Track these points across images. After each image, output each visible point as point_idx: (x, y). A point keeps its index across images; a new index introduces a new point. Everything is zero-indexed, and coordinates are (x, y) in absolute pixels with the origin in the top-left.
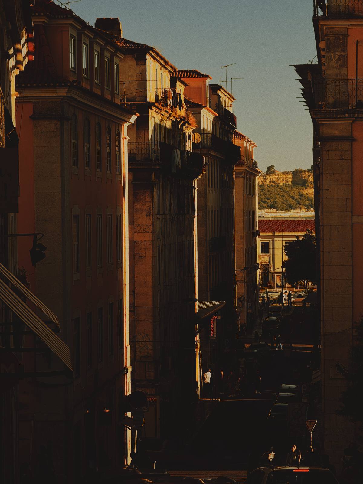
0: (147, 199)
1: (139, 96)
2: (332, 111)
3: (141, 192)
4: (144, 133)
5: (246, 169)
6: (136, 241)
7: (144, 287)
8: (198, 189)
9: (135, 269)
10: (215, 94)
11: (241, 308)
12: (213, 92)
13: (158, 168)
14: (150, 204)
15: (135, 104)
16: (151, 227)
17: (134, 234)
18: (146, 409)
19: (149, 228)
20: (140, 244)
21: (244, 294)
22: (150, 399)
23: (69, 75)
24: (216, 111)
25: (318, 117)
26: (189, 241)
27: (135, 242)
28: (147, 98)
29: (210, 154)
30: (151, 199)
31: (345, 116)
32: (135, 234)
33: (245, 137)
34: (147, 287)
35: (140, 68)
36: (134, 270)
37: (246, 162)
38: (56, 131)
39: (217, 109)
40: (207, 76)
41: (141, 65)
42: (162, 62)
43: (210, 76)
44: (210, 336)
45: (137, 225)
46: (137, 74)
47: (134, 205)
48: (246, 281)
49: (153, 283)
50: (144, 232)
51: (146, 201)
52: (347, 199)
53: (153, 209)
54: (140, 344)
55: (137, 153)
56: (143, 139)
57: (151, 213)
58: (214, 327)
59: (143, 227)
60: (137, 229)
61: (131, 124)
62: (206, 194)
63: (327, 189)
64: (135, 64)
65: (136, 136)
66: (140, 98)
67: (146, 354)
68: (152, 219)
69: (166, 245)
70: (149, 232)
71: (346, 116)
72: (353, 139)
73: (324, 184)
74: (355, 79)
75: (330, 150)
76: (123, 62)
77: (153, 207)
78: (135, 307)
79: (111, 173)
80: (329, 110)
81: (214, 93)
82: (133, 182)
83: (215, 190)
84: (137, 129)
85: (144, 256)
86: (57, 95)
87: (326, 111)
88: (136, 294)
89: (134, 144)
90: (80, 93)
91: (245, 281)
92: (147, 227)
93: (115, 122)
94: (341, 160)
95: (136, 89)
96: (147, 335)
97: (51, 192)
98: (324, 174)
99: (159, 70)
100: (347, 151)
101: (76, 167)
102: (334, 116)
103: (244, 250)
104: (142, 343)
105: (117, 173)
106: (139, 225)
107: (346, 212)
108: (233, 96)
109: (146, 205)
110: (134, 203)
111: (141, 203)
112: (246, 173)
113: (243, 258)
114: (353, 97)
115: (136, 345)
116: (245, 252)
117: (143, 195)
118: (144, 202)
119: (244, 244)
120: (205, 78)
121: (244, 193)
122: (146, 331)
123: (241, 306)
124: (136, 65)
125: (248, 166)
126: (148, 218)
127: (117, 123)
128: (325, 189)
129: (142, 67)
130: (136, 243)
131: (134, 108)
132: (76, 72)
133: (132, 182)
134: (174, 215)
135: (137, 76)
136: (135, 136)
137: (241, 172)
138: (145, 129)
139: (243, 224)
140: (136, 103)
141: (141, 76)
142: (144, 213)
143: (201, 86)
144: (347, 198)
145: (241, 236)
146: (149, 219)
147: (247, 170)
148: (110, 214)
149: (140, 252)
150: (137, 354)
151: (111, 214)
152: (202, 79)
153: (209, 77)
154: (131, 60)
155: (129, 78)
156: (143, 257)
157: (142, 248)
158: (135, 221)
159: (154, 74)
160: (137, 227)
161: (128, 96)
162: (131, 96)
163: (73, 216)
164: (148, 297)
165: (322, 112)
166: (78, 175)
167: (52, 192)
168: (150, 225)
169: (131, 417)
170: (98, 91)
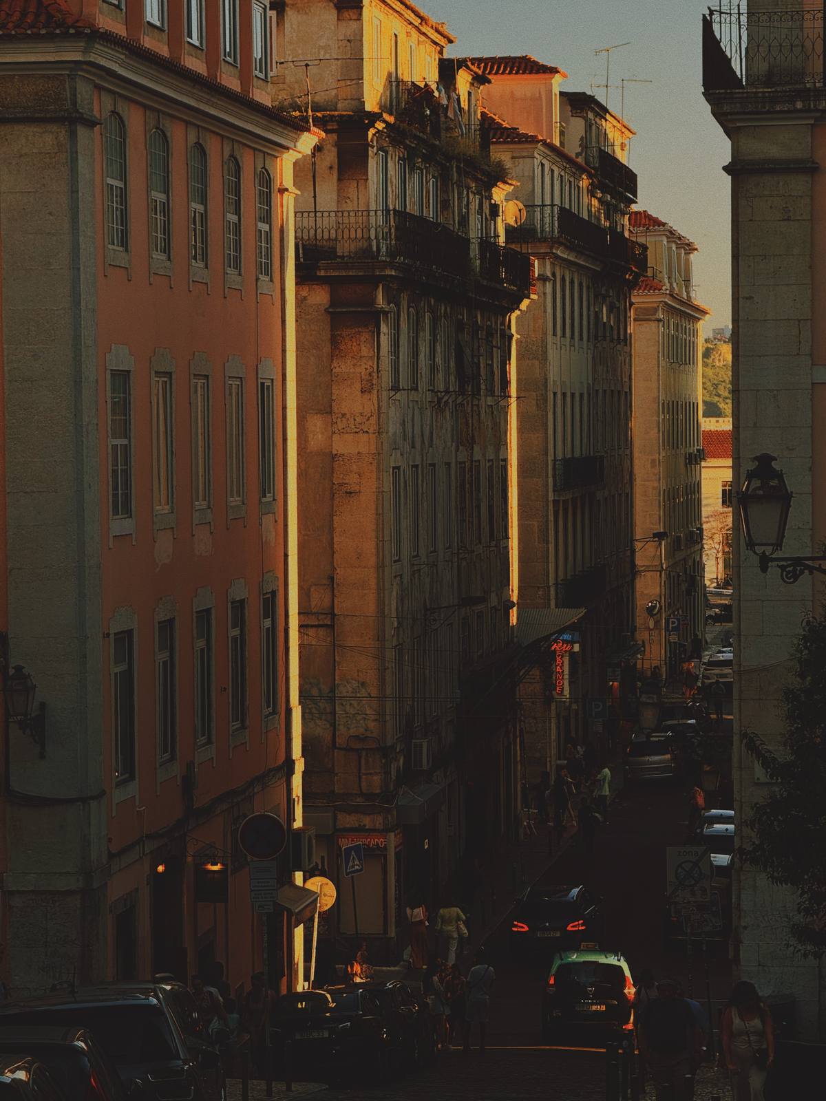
0: (365, 351)
1: (345, 98)
2: (760, 95)
3: (349, 335)
4: (356, 189)
5: (665, 302)
6: (336, 455)
7: (356, 567)
8: (519, 337)
9: (335, 522)
10: (578, 115)
11: (652, 630)
12: (574, 112)
13: (390, 273)
14: (370, 363)
15: (333, 116)
16: (373, 420)
17: (332, 436)
18: (357, 865)
19: (370, 421)
20: (346, 461)
21: (660, 597)
22: (370, 841)
23: (97, 12)
24: (581, 155)
25: (725, 109)
26: (492, 460)
27: (334, 457)
28: (364, 101)
29: (557, 257)
30: (374, 351)
31: (794, 105)
32: (334, 436)
33: (664, 226)
34: (365, 567)
35: (348, 29)
36: (333, 524)
37: (668, 285)
38: (56, 153)
39: (582, 150)
40: (554, 71)
41: (351, 20)
42: (412, 17)
43: (560, 69)
44: (554, 692)
45: (340, 415)
46: (340, 43)
47: (332, 366)
48: (664, 566)
49: (378, 558)
50: (356, 432)
51: (361, 357)
52: (799, 321)
53: (380, 375)
54: (348, 707)
55: (340, 238)
56: (356, 203)
57: (373, 385)
58: (563, 672)
59: (355, 420)
60: (340, 426)
61: (303, 156)
62: (545, 352)
63: (748, 296)
64: (336, 18)
65: (339, 196)
66: (347, 102)
67: (362, 730)
68: (375, 399)
69: (420, 466)
70: (367, 432)
71: (799, 107)
72: (817, 166)
73: (740, 284)
74: (819, 11)
75: (755, 197)
76: (306, 13)
77: (378, 372)
78: (336, 615)
79: (240, 275)
80: (754, 90)
81: (576, 113)
82: (330, 310)
83: (572, 345)
84: (339, 180)
85: (358, 490)
86: (57, 59)
87: (745, 95)
88: (338, 585)
89: (333, 214)
90: (123, 57)
91: (662, 567)
92: (365, 420)
93: (255, 149)
94: (785, 220)
95: (339, 80)
96: (363, 684)
97: (44, 308)
98: (740, 258)
99: (402, 37)
100: (801, 197)
101: (121, 249)
102: (767, 108)
103: (660, 493)
104: (351, 704)
105: (260, 276)
106: (344, 415)
107: (798, 354)
108: (626, 123)
109: (361, 365)
110: (332, 360)
111: (349, 361)
112: (667, 311)
113: (658, 513)
114: (816, 57)
115: (337, 708)
116: (661, 498)
117: (353, 340)
118: (356, 359)
119: (660, 479)
120: (550, 76)
121: (661, 358)
122: (360, 674)
123: (651, 627)
124: (338, 19)
125: (670, 294)
126: (366, 396)
127: (260, 151)
128: (743, 298)
129: (354, 25)
130: (337, 459)
131: (333, 125)
132: (123, 7)
133: (327, 309)
134: (443, 394)
135: (339, 48)
136: (335, 196)
137: (653, 307)
138: (361, 179)
139: (659, 431)
140: (336, 113)
141: (349, 48)
142: (358, 386)
143: (540, 93)
144: (800, 318)
145: (653, 461)
146: (370, 399)
147: (669, 302)
148: (238, 378)
149: (347, 481)
150: (339, 730)
151: (241, 378)
152: (542, 76)
153: (558, 72)
154: (325, 7)
155: (319, 53)
156: (353, 495)
157: (351, 472)
158: (334, 404)
159: (387, 45)
160: (339, 420)
161: (317, 99)
162: (326, 97)
163: (109, 372)
164: (366, 591)
165: (736, 98)
166: (127, 268)
167: (47, 309)
168: (372, 416)
169: (302, 886)
170: (196, 64)
